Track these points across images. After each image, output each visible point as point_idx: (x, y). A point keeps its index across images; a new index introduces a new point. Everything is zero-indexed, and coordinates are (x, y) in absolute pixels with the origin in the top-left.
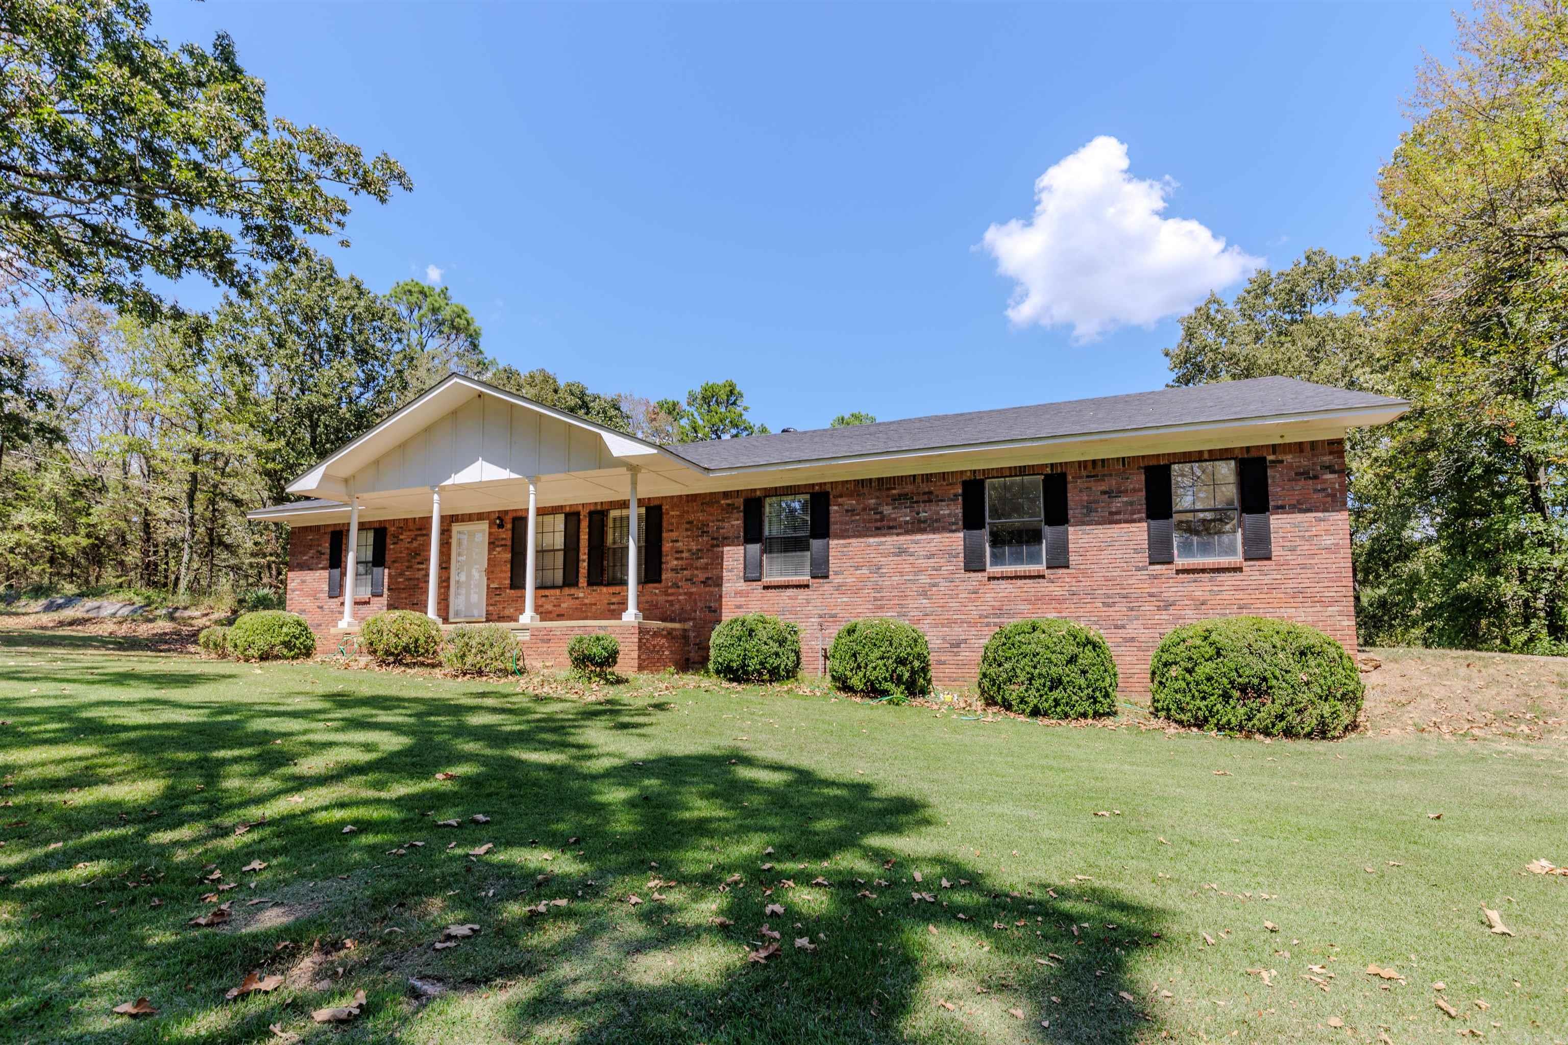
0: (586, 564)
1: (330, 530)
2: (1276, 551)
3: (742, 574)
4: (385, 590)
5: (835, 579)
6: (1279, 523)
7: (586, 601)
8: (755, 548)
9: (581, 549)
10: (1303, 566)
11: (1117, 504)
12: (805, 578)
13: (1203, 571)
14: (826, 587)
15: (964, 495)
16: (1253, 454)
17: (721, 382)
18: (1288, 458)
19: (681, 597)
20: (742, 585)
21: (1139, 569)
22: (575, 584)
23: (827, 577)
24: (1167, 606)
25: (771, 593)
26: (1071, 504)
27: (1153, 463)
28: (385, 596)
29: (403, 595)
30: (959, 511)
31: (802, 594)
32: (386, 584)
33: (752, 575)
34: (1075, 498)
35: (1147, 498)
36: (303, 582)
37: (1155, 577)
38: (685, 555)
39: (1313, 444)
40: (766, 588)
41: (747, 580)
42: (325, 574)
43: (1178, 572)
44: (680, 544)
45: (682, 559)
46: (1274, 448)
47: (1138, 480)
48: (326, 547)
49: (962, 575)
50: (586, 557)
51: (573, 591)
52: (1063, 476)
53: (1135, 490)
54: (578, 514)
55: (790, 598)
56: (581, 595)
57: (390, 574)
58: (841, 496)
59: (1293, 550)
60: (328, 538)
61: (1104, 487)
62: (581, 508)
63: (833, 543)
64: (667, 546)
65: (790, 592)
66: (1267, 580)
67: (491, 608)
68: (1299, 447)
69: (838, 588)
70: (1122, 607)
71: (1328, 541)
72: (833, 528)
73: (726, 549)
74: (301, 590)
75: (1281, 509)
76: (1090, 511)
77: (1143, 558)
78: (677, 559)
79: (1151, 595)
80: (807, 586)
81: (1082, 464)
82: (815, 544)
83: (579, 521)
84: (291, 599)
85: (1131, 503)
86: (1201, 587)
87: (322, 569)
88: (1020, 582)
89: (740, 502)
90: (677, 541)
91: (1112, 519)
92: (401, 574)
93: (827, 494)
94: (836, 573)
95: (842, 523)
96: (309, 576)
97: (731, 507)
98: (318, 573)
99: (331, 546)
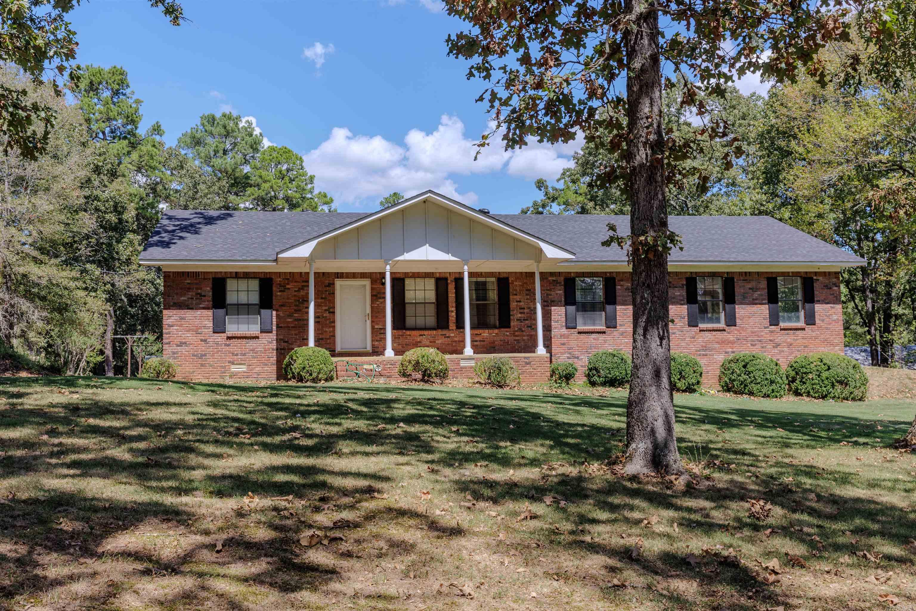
0: (454, 314)
1: (211, 276)
2: (817, 321)
3: (564, 324)
4: (274, 328)
5: (620, 329)
6: (818, 307)
7: (456, 339)
8: (572, 309)
9: (450, 304)
10: (827, 329)
11: (756, 295)
12: (603, 328)
13: (791, 329)
14: (615, 333)
15: (687, 285)
16: (808, 276)
18: (821, 278)
19: (525, 338)
20: (564, 331)
21: (765, 328)
22: (447, 327)
23: (615, 327)
24: (777, 345)
25: (583, 336)
26: (736, 294)
27: (770, 276)
28: (275, 332)
29: (293, 332)
30: (684, 293)
31: (601, 337)
32: (274, 323)
33: (570, 325)
34: (738, 290)
35: (768, 293)
36: (182, 319)
37: (772, 332)
38: (526, 311)
39: (829, 273)
40: (579, 333)
41: (567, 328)
42: (210, 313)
43: (781, 330)
44: (522, 304)
45: (524, 313)
46: (816, 273)
47: (764, 284)
48: (208, 290)
49: (687, 328)
50: (454, 309)
51: (445, 332)
52: (732, 279)
53: (763, 289)
54: (446, 279)
55: (594, 339)
56: (452, 335)
57: (278, 316)
58: (622, 280)
59: (823, 321)
60: (210, 283)
61: (750, 286)
62: (448, 275)
63: (618, 307)
64: (513, 305)
65: (594, 336)
66: (814, 334)
67: (376, 343)
68: (824, 274)
69: (622, 334)
70: (758, 346)
71: (835, 317)
72: (618, 299)
73: (553, 308)
74: (181, 326)
75: (819, 302)
76: (745, 298)
77: (767, 322)
78: (521, 313)
79: (771, 340)
80: (604, 332)
81: (740, 274)
82: (609, 308)
83: (447, 284)
84: (169, 333)
85: (761, 295)
86: (789, 337)
87: (204, 308)
88: (714, 333)
89: (562, 279)
90: (520, 301)
91: (754, 302)
92: (290, 316)
93: (614, 279)
94: (621, 325)
95: (623, 296)
96: (189, 314)
97: (556, 282)
98: (199, 312)
99: (214, 289)
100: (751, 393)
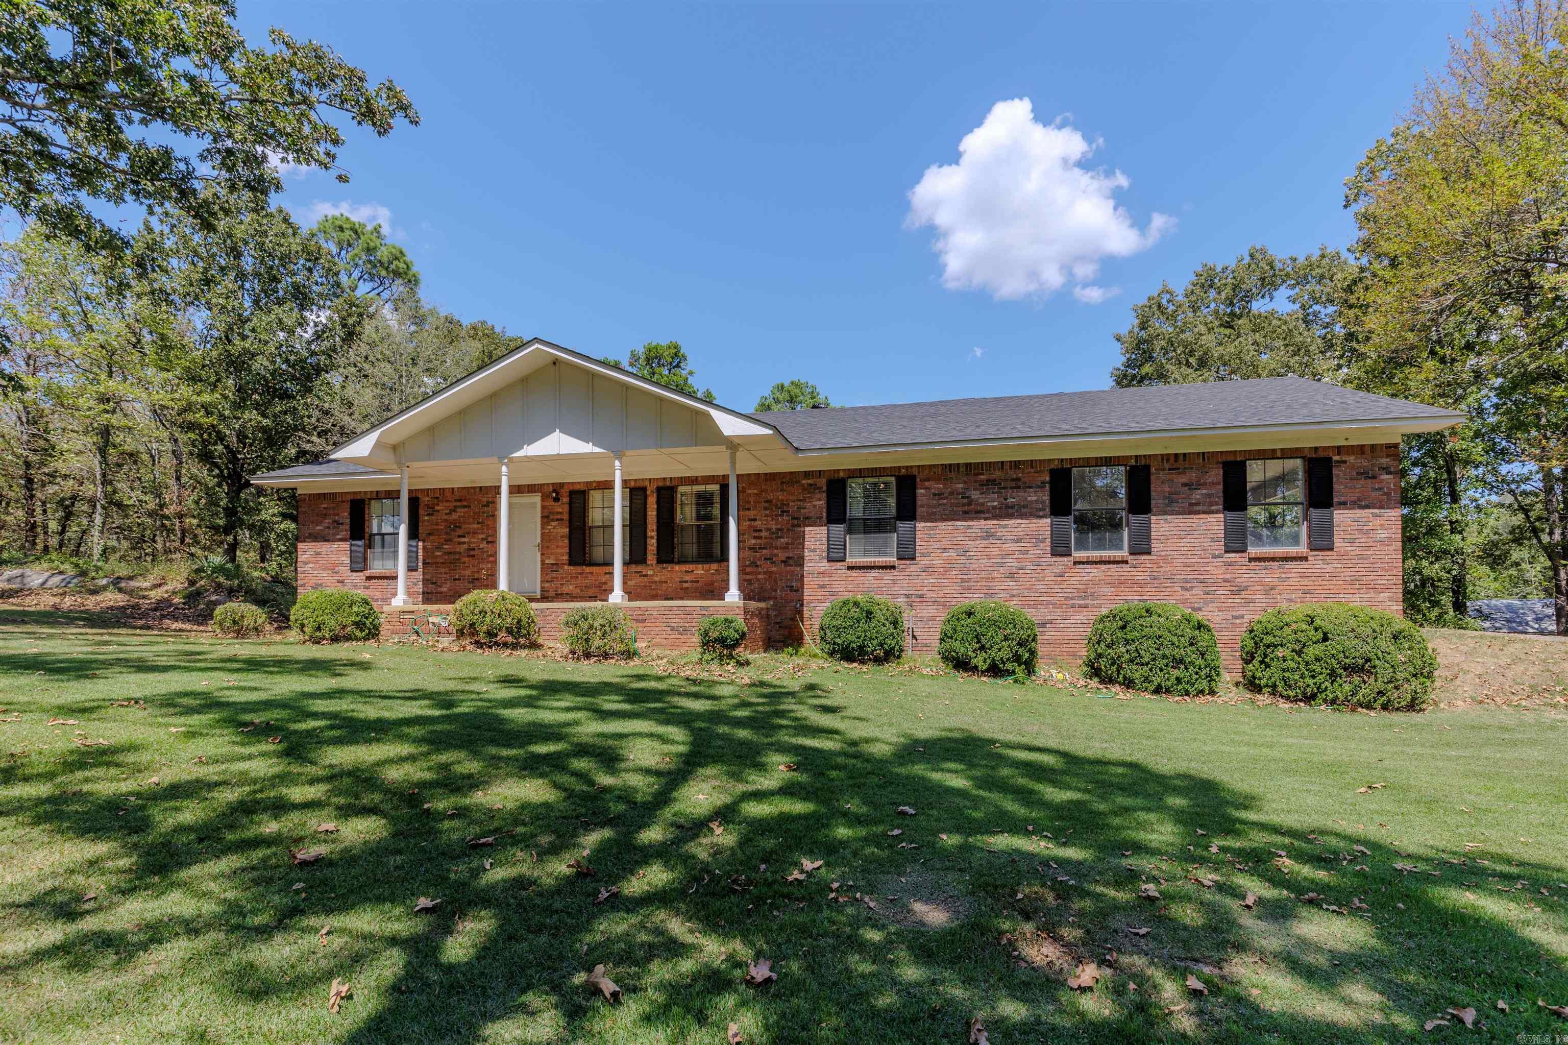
0: (654, 541)
1: (349, 498)
2: (1338, 543)
3: (825, 554)
4: (420, 564)
5: (922, 561)
6: (1341, 517)
7: (656, 579)
8: (839, 529)
9: (649, 526)
10: (1361, 557)
11: (1197, 495)
12: (892, 559)
13: (1273, 559)
14: (913, 568)
15: (1051, 482)
16: (1322, 454)
17: (664, 342)
18: (1351, 459)
19: (760, 577)
20: (825, 565)
21: (1215, 557)
22: (643, 561)
23: (914, 559)
24: (1240, 590)
25: (855, 574)
26: (1153, 494)
27: (1231, 458)
28: (420, 570)
29: (443, 570)
30: (1046, 498)
31: (888, 575)
32: (421, 558)
33: (835, 556)
34: (1158, 489)
35: (1225, 491)
36: (318, 554)
37: (1230, 564)
38: (763, 534)
39: (1373, 447)
40: (850, 568)
41: (830, 560)
42: (346, 546)
43: (1251, 560)
44: (758, 523)
45: (760, 538)
46: (1339, 450)
47: (1216, 475)
48: (345, 516)
49: (1049, 559)
50: (654, 534)
51: (640, 568)
52: (1147, 468)
53: (1213, 484)
54: (644, 489)
55: (876, 578)
56: (650, 572)
57: (424, 548)
58: (928, 480)
59: (1352, 542)
60: (347, 506)
61: (1184, 479)
62: (647, 483)
63: (920, 525)
65: (875, 573)
66: (1328, 568)
67: (547, 585)
68: (1360, 450)
69: (925, 569)
70: (1198, 591)
71: (1382, 535)
72: (920, 511)
73: (807, 529)
74: (316, 562)
75: (1343, 504)
76: (1171, 502)
77: (1220, 547)
78: (755, 538)
79: (1226, 580)
80: (893, 567)
81: (1165, 458)
82: (902, 526)
83: (646, 497)
84: (304, 573)
85: (1210, 496)
86: (1271, 575)
87: (341, 540)
88: (1104, 567)
89: (822, 482)
90: (755, 520)
91: (1191, 509)
92: (439, 548)
93: (914, 477)
94: (923, 555)
95: (929, 506)
96: (325, 547)
97: (813, 488)
98: (336, 545)
99: (352, 515)
100: (1129, 684)
